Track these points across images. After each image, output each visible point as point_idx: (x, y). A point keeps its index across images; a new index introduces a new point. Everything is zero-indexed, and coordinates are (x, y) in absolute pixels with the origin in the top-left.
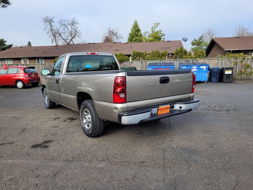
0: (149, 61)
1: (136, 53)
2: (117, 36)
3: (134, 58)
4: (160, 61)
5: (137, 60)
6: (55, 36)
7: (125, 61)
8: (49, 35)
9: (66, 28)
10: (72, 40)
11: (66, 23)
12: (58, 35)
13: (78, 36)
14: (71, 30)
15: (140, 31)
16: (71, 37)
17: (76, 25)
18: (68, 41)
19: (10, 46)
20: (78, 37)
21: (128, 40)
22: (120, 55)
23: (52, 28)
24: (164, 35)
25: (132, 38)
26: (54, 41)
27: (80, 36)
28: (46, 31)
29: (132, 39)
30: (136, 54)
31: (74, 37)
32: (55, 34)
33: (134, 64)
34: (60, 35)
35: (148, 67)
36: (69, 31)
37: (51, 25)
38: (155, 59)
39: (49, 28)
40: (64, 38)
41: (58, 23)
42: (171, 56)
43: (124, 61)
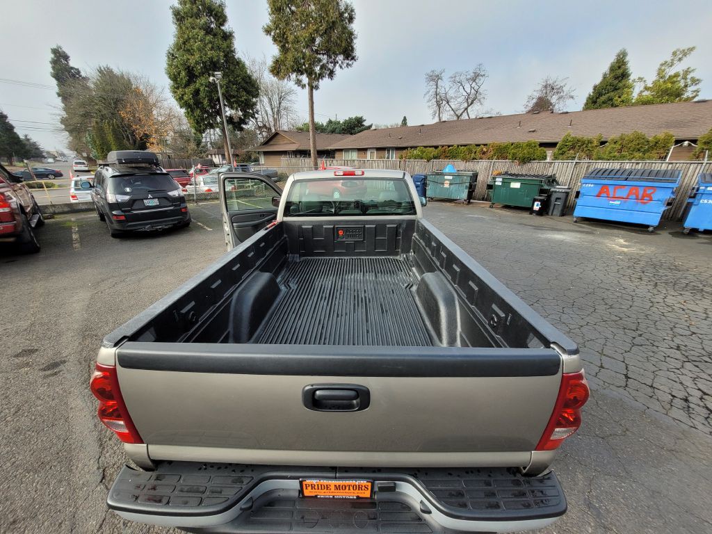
0: (601, 161)
1: (570, 141)
2: (562, 94)
3: (561, 152)
4: (634, 164)
5: (568, 158)
6: (439, 106)
7: (534, 159)
8: (430, 104)
9: (461, 87)
10: (466, 109)
11: (463, 78)
12: (444, 103)
13: (479, 100)
14: (469, 92)
15: (628, 77)
16: (466, 105)
17: (480, 80)
18: (459, 112)
19: (370, 127)
20: (479, 104)
21: (587, 101)
22: (527, 145)
23: (438, 90)
24: (695, 81)
25: (600, 95)
26: (437, 115)
27: (482, 100)
28: (427, 97)
29: (597, 98)
30: (570, 144)
31: (472, 103)
32: (441, 101)
33: (556, 169)
34: (448, 102)
35: (583, 181)
36: (466, 94)
37: (437, 85)
38: (623, 157)
39: (433, 91)
40: (453, 107)
41: (449, 80)
42: (689, 145)
43: (531, 160)
